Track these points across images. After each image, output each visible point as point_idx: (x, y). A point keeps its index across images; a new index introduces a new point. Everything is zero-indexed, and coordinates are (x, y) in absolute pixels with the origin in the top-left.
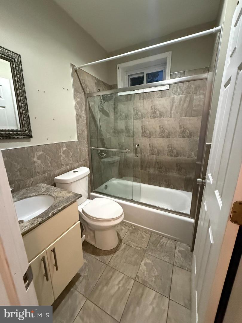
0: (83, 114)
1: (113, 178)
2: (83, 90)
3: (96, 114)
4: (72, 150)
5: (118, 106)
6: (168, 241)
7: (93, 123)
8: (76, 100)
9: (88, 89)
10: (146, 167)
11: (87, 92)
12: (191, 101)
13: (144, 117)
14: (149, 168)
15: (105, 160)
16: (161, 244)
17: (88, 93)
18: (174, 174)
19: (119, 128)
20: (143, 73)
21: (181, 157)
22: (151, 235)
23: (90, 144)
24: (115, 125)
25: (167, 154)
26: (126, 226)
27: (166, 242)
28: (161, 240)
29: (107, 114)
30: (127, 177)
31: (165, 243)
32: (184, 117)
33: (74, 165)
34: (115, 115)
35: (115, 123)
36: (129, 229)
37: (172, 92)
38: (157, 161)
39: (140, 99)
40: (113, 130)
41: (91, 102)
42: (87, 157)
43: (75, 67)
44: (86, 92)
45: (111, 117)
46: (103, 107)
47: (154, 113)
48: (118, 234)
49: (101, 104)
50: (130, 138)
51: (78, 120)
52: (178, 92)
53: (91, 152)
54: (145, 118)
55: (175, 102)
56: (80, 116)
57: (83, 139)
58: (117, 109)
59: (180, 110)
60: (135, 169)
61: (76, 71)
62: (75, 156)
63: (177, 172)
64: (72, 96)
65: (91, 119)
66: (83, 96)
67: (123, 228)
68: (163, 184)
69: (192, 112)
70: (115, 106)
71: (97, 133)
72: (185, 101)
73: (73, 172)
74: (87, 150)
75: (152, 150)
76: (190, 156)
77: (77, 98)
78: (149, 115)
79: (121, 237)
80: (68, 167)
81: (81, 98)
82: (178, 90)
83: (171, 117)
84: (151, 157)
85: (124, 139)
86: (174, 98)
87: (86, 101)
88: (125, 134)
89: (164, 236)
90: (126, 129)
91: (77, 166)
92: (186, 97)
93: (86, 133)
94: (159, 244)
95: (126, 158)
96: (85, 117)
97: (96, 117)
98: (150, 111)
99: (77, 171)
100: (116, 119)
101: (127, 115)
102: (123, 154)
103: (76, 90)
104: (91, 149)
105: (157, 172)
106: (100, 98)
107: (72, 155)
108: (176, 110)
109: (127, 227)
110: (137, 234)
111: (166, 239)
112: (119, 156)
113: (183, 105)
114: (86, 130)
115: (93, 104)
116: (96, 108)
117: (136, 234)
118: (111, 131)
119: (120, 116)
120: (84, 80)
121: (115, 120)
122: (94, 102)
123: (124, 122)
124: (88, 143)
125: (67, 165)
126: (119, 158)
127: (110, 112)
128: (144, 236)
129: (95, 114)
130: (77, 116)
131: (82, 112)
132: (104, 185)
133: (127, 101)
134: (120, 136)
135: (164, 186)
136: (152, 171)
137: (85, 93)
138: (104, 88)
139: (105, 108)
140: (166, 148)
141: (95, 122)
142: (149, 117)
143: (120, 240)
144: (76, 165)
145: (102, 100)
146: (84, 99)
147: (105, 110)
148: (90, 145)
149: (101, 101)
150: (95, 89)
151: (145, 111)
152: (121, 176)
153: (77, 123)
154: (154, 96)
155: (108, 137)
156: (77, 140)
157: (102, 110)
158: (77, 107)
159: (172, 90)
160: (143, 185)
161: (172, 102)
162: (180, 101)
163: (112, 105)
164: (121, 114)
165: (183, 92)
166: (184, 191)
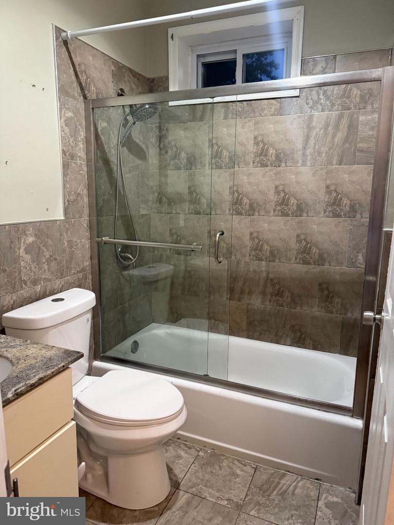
0: (81, 151)
1: (153, 324)
2: (82, 89)
3: (113, 152)
4: (50, 242)
5: (170, 132)
6: (299, 481)
7: (104, 174)
8: (64, 114)
9: (93, 88)
10: (242, 292)
11: (92, 95)
12: (352, 127)
13: (237, 162)
14: (250, 293)
15: (135, 272)
16: (281, 489)
17: (94, 97)
18: (314, 311)
19: (170, 190)
20: (235, 51)
21: (330, 265)
22: (256, 469)
23: (96, 228)
24: (160, 181)
25: (296, 259)
26: (190, 448)
27: (294, 484)
28: (283, 482)
29: (140, 153)
30: (191, 320)
31: (291, 488)
32: (337, 165)
33: (51, 284)
34: (160, 154)
35: (160, 174)
36: (198, 455)
37: (307, 104)
38: (271, 276)
39: (226, 118)
40: (156, 194)
41: (100, 121)
42: (87, 263)
43: (64, 34)
44: (88, 95)
45: (150, 160)
46: (130, 133)
47: (263, 153)
48: (170, 470)
49: (124, 126)
50: (201, 216)
51: (65, 166)
52: (321, 104)
53: (99, 250)
54: (238, 164)
55: (314, 128)
56: (72, 157)
57: (77, 216)
58: (167, 141)
59: (327, 149)
60: (212, 297)
61: (65, 43)
62: (56, 259)
63: (323, 305)
64: (55, 104)
65: (100, 164)
66: (81, 105)
67: (182, 453)
68: (287, 336)
69: (355, 154)
70: (160, 132)
71: (114, 202)
72: (337, 126)
73: (53, 301)
74: (88, 246)
75: (258, 248)
76: (353, 264)
77: (67, 109)
78: (250, 158)
79: (177, 478)
80: (38, 288)
81: (76, 112)
82: (320, 99)
83: (304, 164)
84: (254, 265)
85: (182, 220)
86: (311, 118)
87: (87, 118)
88: (186, 206)
89: (289, 470)
90: (191, 193)
91: (61, 286)
92: (341, 117)
93: (86, 199)
94: (277, 489)
95: (189, 269)
96: (85, 157)
97: (113, 159)
98: (251, 148)
99: (62, 300)
100: (163, 167)
101: (194, 157)
102: (182, 257)
103: (63, 91)
104: (99, 243)
105: (269, 306)
106: (124, 112)
107: (47, 256)
108: (317, 147)
109: (193, 451)
110: (220, 468)
111: (295, 476)
112: (171, 264)
113: (334, 136)
114: (85, 192)
115: (105, 124)
116: (112, 135)
117: (217, 467)
118: (151, 198)
119: (175, 158)
120: (85, 65)
121: (160, 169)
122: (109, 121)
123: (184, 174)
124: (90, 227)
125: (35, 282)
126: (171, 267)
127: (147, 148)
128: (239, 472)
129: (110, 151)
130: (65, 155)
131: (77, 145)
132: (129, 342)
133: (193, 120)
134: (174, 212)
135: (289, 342)
136: (256, 302)
137: (85, 97)
138: (134, 86)
139: (137, 137)
140: (293, 244)
141: (110, 172)
142: (249, 164)
143: (175, 485)
144: (58, 284)
145: (128, 115)
146: (83, 113)
147: (136, 142)
148: (95, 233)
149: (126, 119)
150: (111, 89)
151: (239, 149)
152: (174, 317)
153: (65, 175)
154: (263, 112)
155: (143, 212)
156: (61, 217)
157: (128, 143)
158: (65, 133)
159: (307, 99)
160: (235, 341)
161: (308, 126)
162: (327, 125)
163: (154, 129)
164: (176, 154)
165: (333, 105)
166: (340, 354)
